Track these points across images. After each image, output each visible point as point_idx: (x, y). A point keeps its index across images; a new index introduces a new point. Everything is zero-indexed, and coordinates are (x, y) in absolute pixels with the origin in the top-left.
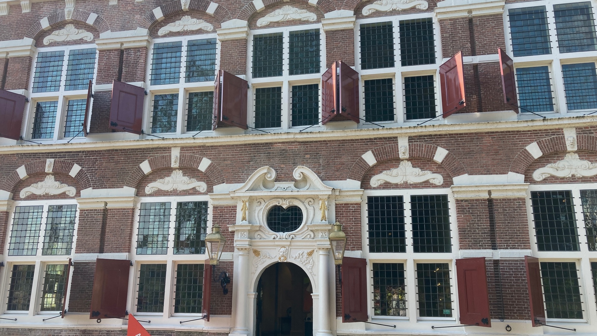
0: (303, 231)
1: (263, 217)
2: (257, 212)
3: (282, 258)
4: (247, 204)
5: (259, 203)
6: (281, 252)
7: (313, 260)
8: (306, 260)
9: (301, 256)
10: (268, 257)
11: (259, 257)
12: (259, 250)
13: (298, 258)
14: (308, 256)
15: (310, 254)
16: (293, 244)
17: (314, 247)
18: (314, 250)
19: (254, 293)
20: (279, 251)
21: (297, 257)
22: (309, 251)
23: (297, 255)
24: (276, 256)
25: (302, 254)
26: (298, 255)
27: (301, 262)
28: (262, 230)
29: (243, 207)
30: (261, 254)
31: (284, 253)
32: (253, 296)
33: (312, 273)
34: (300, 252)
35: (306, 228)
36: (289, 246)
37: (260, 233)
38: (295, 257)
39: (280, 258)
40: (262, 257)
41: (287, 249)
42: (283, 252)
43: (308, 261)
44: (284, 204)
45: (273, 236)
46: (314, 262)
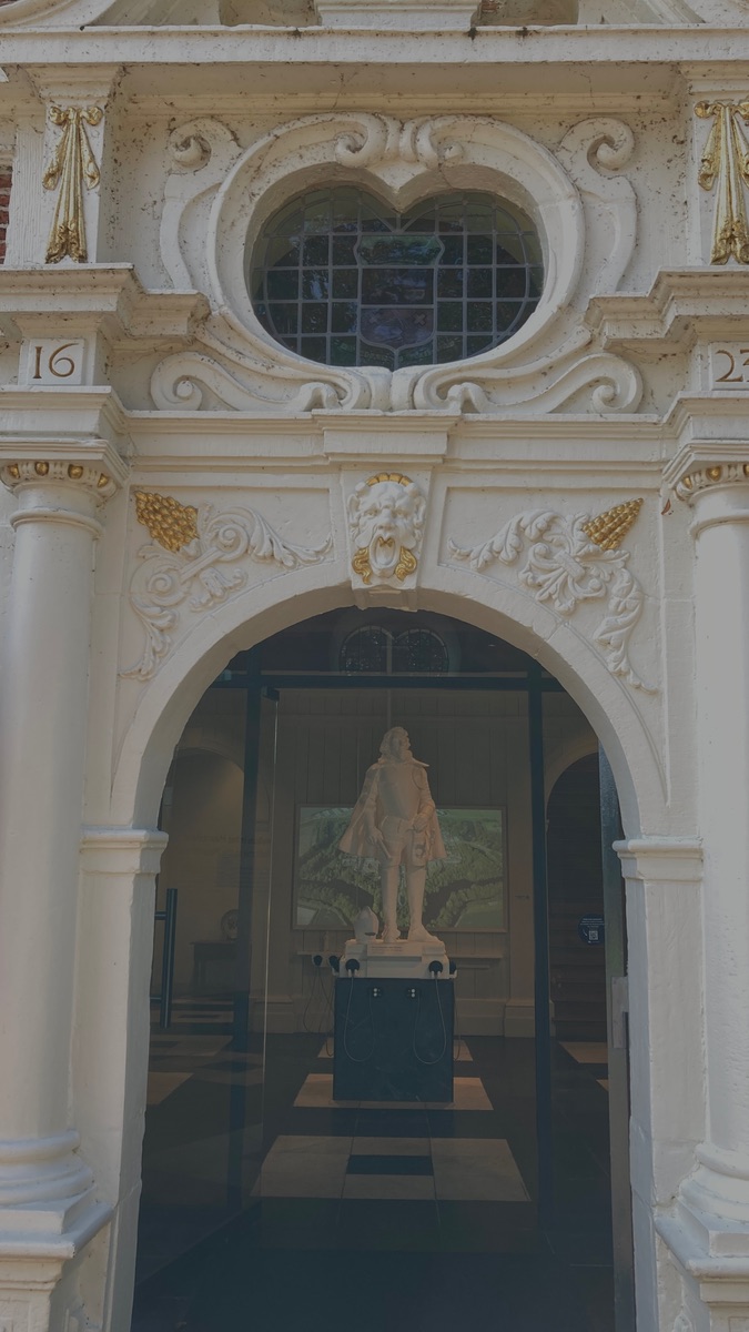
0: (555, 355)
1: (220, 247)
2: (172, 213)
3: (380, 561)
4: (97, 138)
5: (193, 151)
6: (375, 512)
7: (633, 579)
8: (581, 580)
9: (539, 547)
10: (265, 549)
11: (191, 549)
12: (184, 499)
13: (513, 563)
14: (591, 547)
15: (613, 530)
16: (467, 451)
17: (647, 482)
18: (638, 504)
19: (141, 834)
20: (355, 506)
21: (507, 554)
22: (603, 506)
23: (503, 538)
24: (330, 546)
25: (542, 532)
26: (512, 539)
27: (537, 596)
28: (215, 344)
29: (61, 157)
30: (200, 524)
31: (401, 522)
32: (131, 862)
33: (631, 679)
34: (532, 514)
35: (576, 336)
36: (435, 469)
37: (194, 365)
38: (485, 555)
39: (362, 562)
40: (211, 554)
41: (418, 494)
42: (394, 514)
43: (594, 583)
44: (397, 156)
45: (305, 394)
46: (641, 590)
